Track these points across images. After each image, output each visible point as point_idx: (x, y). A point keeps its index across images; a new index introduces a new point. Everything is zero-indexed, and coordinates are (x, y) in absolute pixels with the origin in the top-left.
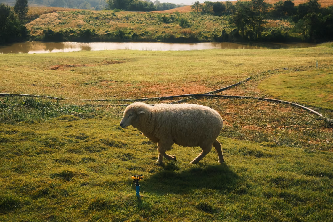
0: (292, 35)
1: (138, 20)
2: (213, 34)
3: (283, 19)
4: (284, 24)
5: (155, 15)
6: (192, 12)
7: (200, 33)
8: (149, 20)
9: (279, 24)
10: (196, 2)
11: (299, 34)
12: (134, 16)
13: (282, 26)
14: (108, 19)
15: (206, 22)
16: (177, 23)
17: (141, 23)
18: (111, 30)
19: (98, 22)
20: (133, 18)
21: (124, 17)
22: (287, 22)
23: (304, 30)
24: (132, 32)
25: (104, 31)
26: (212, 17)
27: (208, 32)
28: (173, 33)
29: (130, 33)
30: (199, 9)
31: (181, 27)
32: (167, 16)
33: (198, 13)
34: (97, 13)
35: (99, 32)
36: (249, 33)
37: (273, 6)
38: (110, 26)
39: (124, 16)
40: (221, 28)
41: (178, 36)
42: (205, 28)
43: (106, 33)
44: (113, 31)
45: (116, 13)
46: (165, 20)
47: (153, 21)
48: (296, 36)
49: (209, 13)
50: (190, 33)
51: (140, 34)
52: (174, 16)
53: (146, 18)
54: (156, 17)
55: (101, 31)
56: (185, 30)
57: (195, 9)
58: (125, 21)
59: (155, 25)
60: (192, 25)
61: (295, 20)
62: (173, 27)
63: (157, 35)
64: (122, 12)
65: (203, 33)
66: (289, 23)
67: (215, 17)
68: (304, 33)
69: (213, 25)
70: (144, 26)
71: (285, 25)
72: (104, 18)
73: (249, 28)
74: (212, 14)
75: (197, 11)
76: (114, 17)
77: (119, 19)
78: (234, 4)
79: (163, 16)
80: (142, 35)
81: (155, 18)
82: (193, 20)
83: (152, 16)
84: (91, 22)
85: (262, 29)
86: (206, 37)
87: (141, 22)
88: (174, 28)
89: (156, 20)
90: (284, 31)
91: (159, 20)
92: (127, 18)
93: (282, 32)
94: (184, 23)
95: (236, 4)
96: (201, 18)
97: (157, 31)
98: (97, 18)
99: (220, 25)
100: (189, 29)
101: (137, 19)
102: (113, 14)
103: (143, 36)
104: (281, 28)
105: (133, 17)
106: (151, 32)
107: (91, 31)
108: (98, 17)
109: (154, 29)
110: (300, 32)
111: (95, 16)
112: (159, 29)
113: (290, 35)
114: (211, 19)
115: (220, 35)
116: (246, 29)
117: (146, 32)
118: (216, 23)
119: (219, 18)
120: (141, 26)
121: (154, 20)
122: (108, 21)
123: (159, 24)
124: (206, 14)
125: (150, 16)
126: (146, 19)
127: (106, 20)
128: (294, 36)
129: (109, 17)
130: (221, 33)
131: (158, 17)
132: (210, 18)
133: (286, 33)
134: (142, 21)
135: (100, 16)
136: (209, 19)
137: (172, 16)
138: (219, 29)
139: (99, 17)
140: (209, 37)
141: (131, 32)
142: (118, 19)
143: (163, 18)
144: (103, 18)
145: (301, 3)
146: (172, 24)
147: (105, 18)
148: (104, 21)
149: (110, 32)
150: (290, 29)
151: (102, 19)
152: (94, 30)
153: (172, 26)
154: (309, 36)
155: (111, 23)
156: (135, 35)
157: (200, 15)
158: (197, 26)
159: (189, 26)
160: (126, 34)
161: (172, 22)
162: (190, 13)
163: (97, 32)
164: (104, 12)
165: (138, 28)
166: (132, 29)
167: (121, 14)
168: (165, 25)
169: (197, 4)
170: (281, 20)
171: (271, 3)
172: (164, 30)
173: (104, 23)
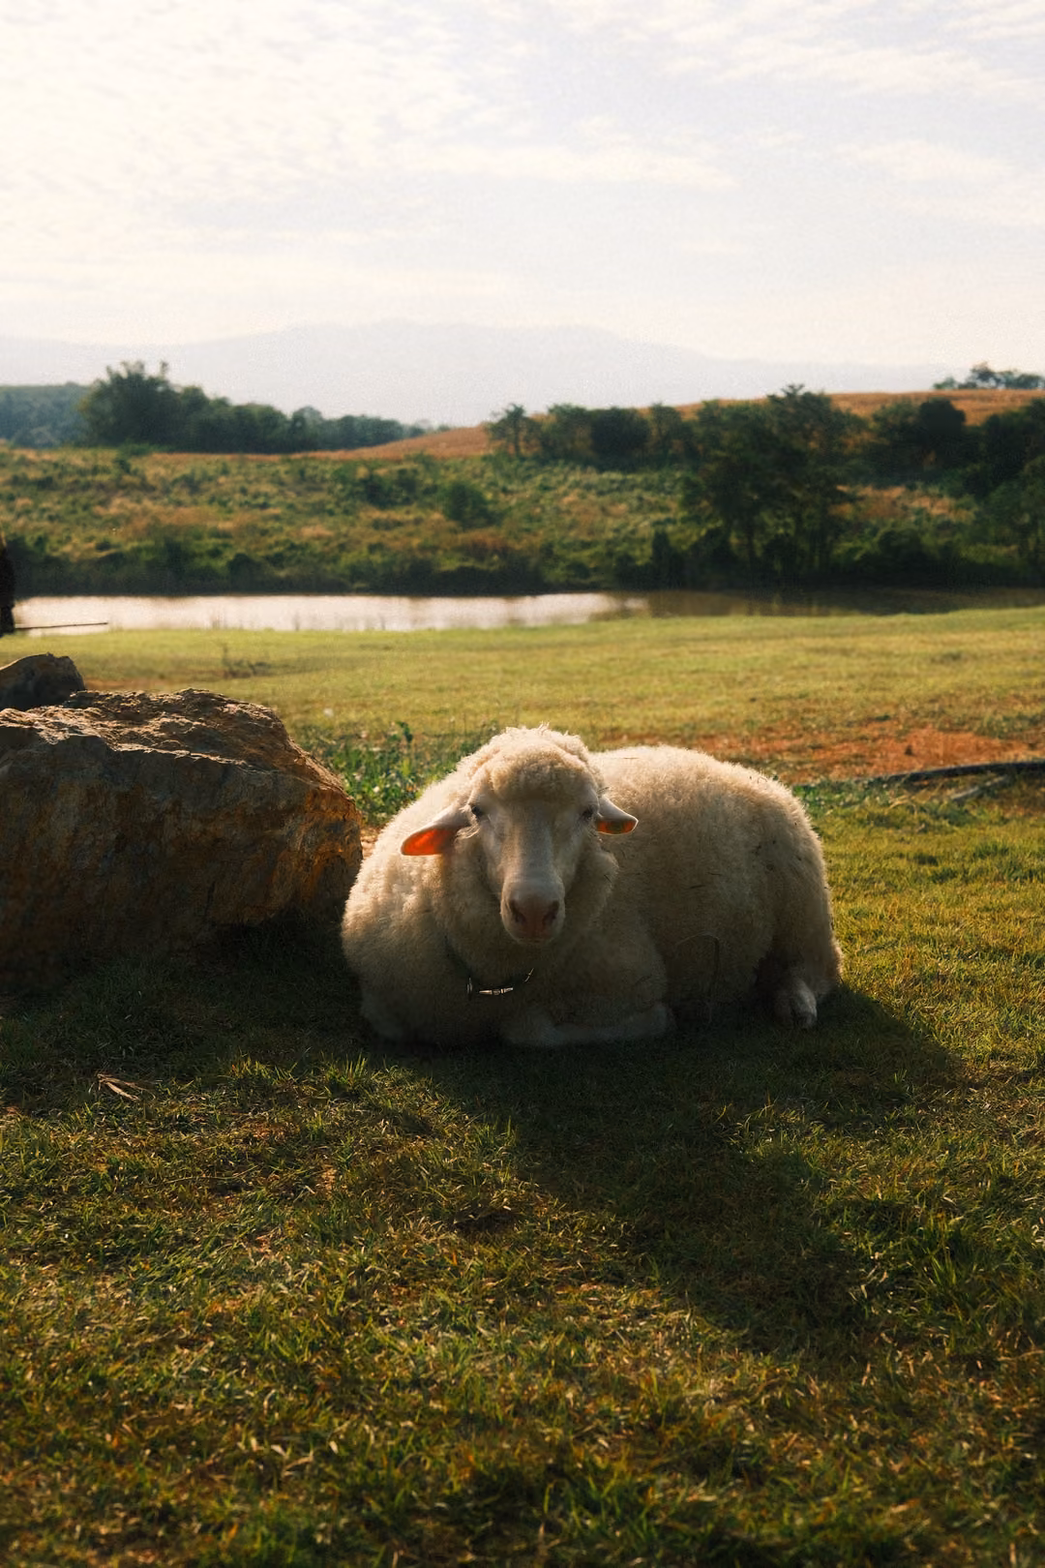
0: (971, 553)
1: (244, 491)
2: (610, 554)
3: (917, 483)
4: (926, 503)
5: (324, 472)
6: (491, 452)
7: (547, 550)
8: (299, 494)
9: (905, 508)
10: (512, 409)
11: (1003, 551)
12: (225, 472)
13: (919, 513)
14: (101, 486)
15: (567, 500)
16: (432, 507)
17: (264, 506)
18: (122, 540)
19: (51, 502)
20: (218, 485)
21: (175, 481)
22: (941, 496)
23: (1024, 531)
24: (226, 546)
25: (92, 545)
26: (593, 477)
27: (586, 545)
28: (423, 548)
29: (215, 553)
30: (527, 440)
31: (452, 524)
32: (381, 472)
33: (523, 459)
34: (44, 461)
35: (67, 548)
36: (777, 546)
37: (872, 425)
38: (115, 522)
39: (177, 475)
40: (645, 525)
41: (450, 564)
42: (571, 527)
43: (104, 554)
44: (135, 544)
45: (135, 464)
46: (374, 492)
47: (316, 497)
48: (991, 559)
49: (572, 458)
50: (504, 552)
51: (267, 558)
52: (415, 471)
53: (281, 483)
54: (328, 476)
55: (77, 546)
56: (474, 535)
57: (504, 441)
58: (185, 497)
59: (331, 513)
60: (502, 515)
61: (978, 487)
62: (417, 521)
63: (347, 559)
64: (157, 456)
65: (564, 547)
66: (947, 501)
67: (605, 476)
68: (1024, 545)
69: (604, 510)
70: (277, 518)
71: (935, 511)
72: (82, 481)
73: (775, 524)
74: (586, 463)
75: (517, 448)
76: (127, 478)
77: (153, 489)
78: (688, 417)
79: (362, 472)
80: (277, 560)
81: (323, 480)
82: (505, 491)
83: (309, 472)
84: (20, 503)
85: (838, 528)
86: (579, 568)
87: (261, 500)
88: (421, 527)
89: (330, 491)
90: (936, 535)
91: (343, 490)
92: (192, 484)
93: (927, 540)
94: (464, 505)
95: (697, 418)
96: (538, 479)
97: (342, 540)
98: (45, 485)
99: (631, 512)
100: (492, 530)
101: (238, 487)
102: (123, 466)
103: (282, 567)
104: (920, 522)
105: (222, 479)
106: (318, 547)
107: (29, 541)
108: (50, 479)
109: (328, 533)
110: (1001, 541)
111: (33, 474)
112: (355, 532)
113: (964, 554)
114: (588, 487)
115: (643, 555)
116: (763, 526)
117: (293, 547)
118: (613, 503)
119: (623, 482)
120: (265, 519)
121: (319, 490)
122: (102, 496)
123: (346, 512)
124: (561, 462)
125: (302, 472)
126: (284, 488)
127: (90, 493)
128: (981, 560)
129: (104, 478)
130: (648, 550)
131: (341, 477)
132: (585, 482)
133: (947, 549)
134: (266, 495)
135: (60, 476)
136: (577, 484)
137: (402, 472)
138: (633, 532)
139: (56, 479)
140: (596, 569)
141: (221, 548)
142: (146, 488)
143: (364, 482)
144: (76, 482)
145: (993, 412)
146: (405, 508)
147: (87, 486)
148: (83, 497)
149: (117, 546)
150: (959, 527)
151: (73, 490)
152: (41, 542)
153: (411, 517)
155: (118, 505)
156: (241, 563)
157: (528, 469)
158: (530, 518)
159: (491, 519)
160: (201, 555)
161: (407, 502)
162: (484, 458)
163: (55, 550)
164: (77, 459)
165: (251, 529)
166: (225, 535)
167: (157, 465)
168: (377, 514)
169: (516, 416)
170: (912, 488)
171: (861, 412)
172: (375, 539)
173: (86, 508)
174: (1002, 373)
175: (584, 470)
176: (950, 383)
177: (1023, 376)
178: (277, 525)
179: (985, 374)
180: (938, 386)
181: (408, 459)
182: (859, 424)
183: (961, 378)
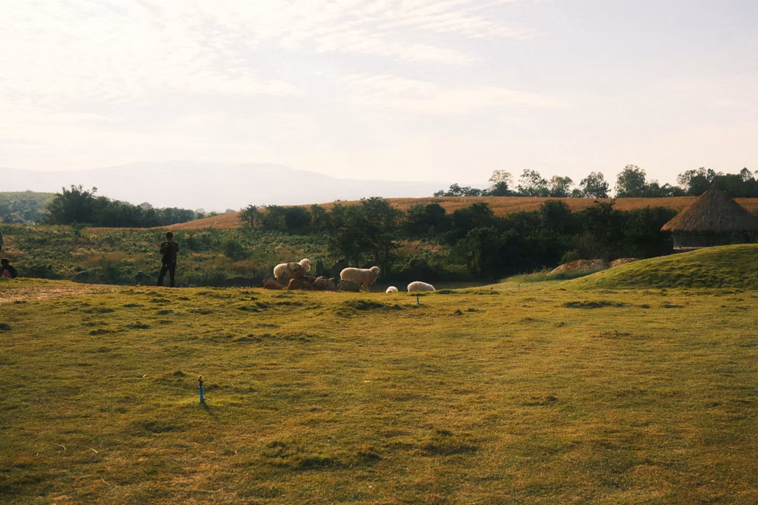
0: (450, 268)
1: (135, 245)
3: (426, 239)
4: (430, 247)
6: (240, 226)
9: (421, 250)
10: (250, 207)
11: (461, 267)
12: (124, 236)
13: (427, 252)
14: (69, 243)
15: (276, 248)
16: (219, 251)
17: (145, 251)
18: (85, 266)
19: (49, 250)
20: (122, 242)
21: (103, 240)
22: (436, 244)
23: (470, 259)
24: (132, 269)
25: (73, 269)
26: (288, 238)
29: (129, 272)
30: (257, 221)
31: (229, 259)
32: (194, 236)
33: (256, 230)
34: (42, 232)
35: (62, 271)
37: (407, 214)
38: (79, 258)
39: (103, 238)
41: (231, 276)
43: (80, 273)
44: (93, 268)
45: (82, 233)
46: (193, 245)
48: (456, 270)
49: (276, 228)
50: (254, 271)
51: (152, 274)
52: (209, 236)
53: (151, 241)
56: (238, 264)
57: (247, 222)
58: (109, 248)
60: (249, 255)
61: (451, 241)
62: (214, 258)
64: (90, 229)
66: (439, 246)
67: (293, 237)
68: (469, 265)
69: (293, 252)
70: (150, 256)
71: (434, 251)
74: (284, 231)
75: (252, 225)
76: (80, 239)
77: (93, 244)
78: (328, 211)
79: (187, 236)
82: (249, 244)
85: (393, 259)
87: (143, 249)
88: (216, 260)
90: (433, 261)
92: (111, 241)
93: (430, 263)
94: (233, 250)
95: (331, 211)
96: (263, 239)
98: (43, 242)
99: (305, 252)
100: (246, 261)
101: (132, 243)
102: (75, 233)
104: (427, 256)
105: (124, 240)
108: (45, 240)
110: (462, 263)
111: (37, 238)
112: (186, 263)
113: (445, 268)
114: (286, 242)
118: (298, 249)
119: (301, 240)
120: (147, 257)
122: (71, 247)
124: (272, 231)
126: (152, 244)
127: (65, 245)
128: (452, 271)
129: (70, 239)
130: (314, 269)
132: (284, 240)
133: (437, 267)
134: (145, 246)
135: (49, 238)
136: (281, 241)
137: (205, 236)
141: (130, 270)
142: (91, 243)
143: (189, 241)
144: (58, 241)
145: (458, 208)
146: (207, 252)
147: (63, 243)
148: (62, 248)
149: (84, 269)
150: (443, 257)
151: (56, 245)
153: (210, 256)
154: (479, 269)
155: (81, 251)
157: (259, 234)
158: (262, 256)
159: (246, 256)
160: (123, 274)
161: (207, 249)
162: (239, 229)
163: (57, 271)
164: (55, 229)
165: (141, 262)
166: (131, 264)
167: (92, 233)
168: (196, 255)
169: (252, 211)
170: (424, 241)
171: (402, 208)
172: (197, 266)
173: (64, 252)
174: (464, 188)
175: (283, 235)
176: (441, 193)
177: (472, 190)
178: (152, 260)
179: (456, 189)
180: (436, 195)
181: (205, 229)
182: (401, 213)
183: (446, 190)
